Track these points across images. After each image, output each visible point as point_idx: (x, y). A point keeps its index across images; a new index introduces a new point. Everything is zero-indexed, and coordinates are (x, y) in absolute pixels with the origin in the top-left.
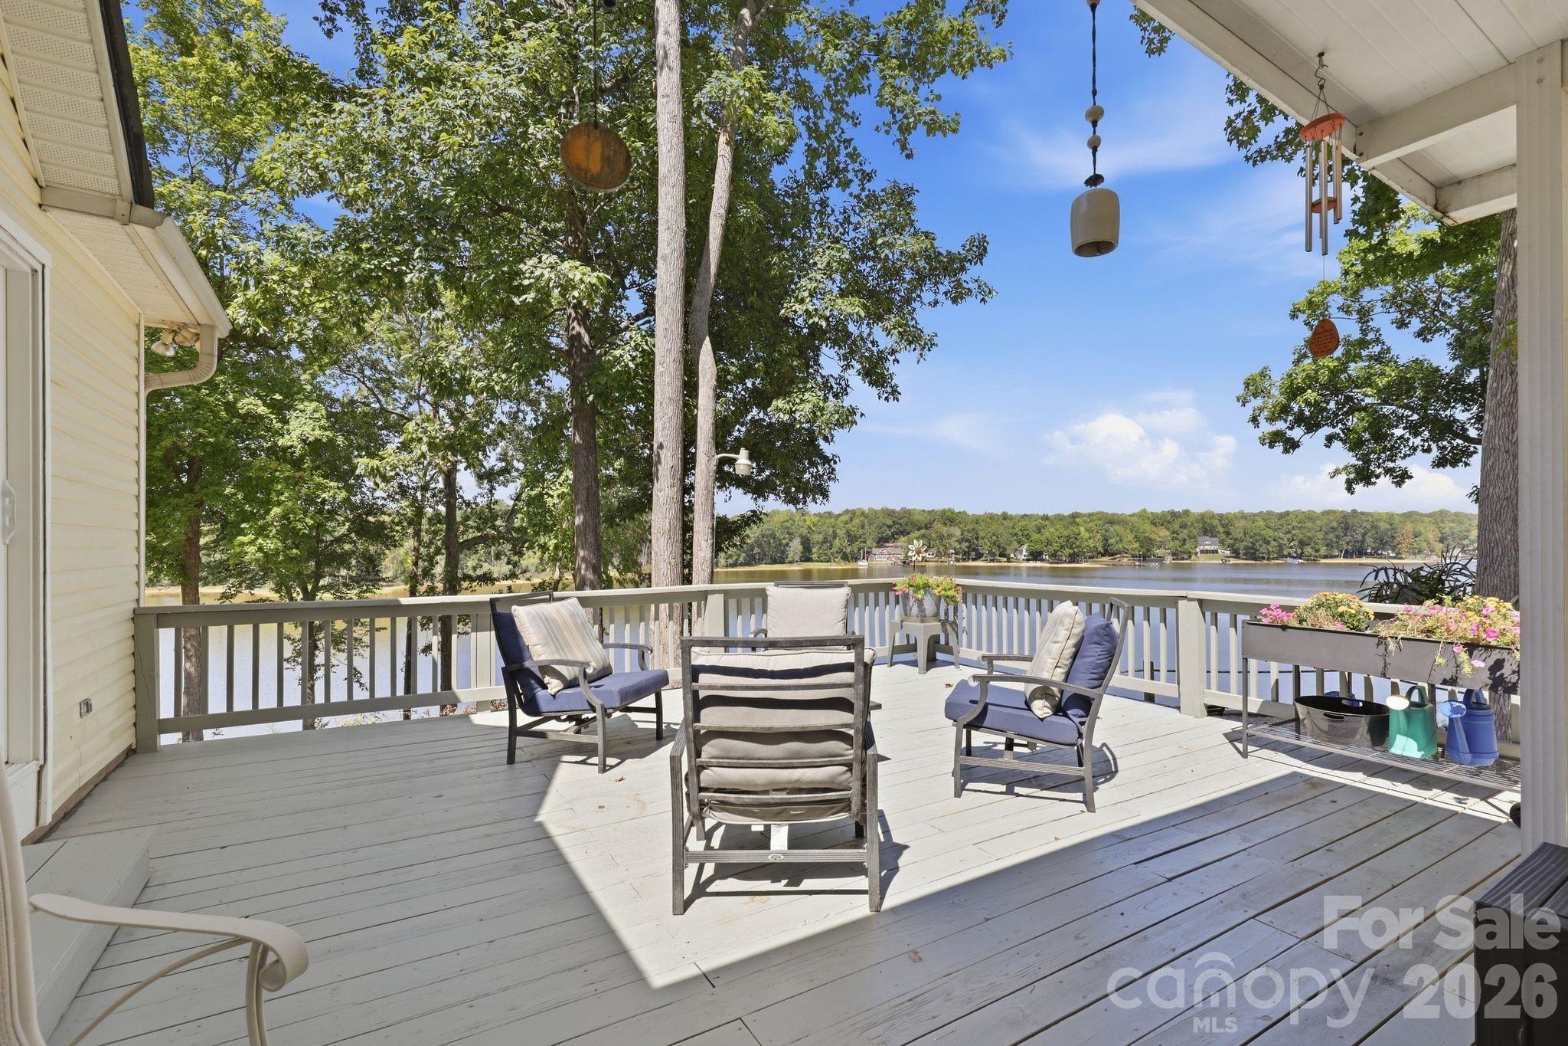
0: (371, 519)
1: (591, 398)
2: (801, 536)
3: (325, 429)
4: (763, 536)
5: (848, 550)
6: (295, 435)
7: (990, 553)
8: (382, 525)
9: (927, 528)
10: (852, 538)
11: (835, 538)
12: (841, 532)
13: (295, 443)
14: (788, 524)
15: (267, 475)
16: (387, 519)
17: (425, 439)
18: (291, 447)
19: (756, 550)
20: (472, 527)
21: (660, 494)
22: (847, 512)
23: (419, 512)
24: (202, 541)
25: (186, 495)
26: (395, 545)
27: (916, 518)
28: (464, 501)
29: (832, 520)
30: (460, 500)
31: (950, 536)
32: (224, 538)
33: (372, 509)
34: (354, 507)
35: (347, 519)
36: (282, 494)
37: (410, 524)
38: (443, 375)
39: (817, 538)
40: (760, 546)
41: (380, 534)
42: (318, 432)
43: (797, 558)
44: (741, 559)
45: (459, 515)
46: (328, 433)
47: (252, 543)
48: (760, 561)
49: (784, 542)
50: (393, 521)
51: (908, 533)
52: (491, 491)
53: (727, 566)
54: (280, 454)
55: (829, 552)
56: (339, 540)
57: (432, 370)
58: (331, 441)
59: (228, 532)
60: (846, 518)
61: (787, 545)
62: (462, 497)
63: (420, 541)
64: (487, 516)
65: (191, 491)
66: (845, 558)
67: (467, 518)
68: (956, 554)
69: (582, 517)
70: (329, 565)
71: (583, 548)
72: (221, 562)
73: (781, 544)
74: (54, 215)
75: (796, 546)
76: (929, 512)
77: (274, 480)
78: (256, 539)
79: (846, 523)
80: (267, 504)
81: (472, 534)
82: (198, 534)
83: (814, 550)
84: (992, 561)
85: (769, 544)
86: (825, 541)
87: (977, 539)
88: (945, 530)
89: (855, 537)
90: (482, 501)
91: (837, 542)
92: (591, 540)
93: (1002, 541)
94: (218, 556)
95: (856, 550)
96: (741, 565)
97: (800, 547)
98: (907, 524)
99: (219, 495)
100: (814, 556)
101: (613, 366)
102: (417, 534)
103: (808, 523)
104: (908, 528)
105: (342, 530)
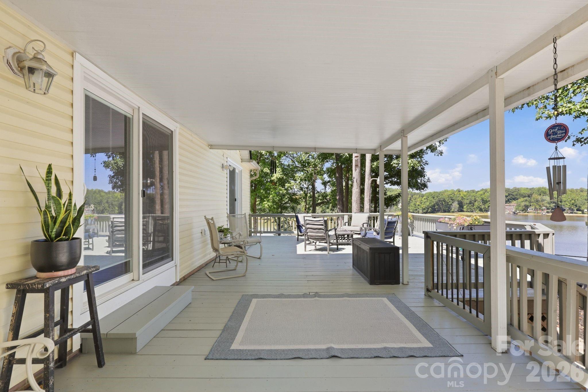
0: (294, 197)
1: (340, 164)
2: (458, 201)
3: (281, 175)
4: (439, 201)
5: (483, 207)
6: (275, 177)
7: (570, 209)
8: (296, 198)
9: (529, 196)
10: (484, 202)
11: (475, 201)
12: (479, 199)
13: (275, 179)
14: (452, 196)
15: (269, 187)
16: (298, 197)
17: (299, 179)
18: (274, 180)
19: (436, 207)
20: (320, 199)
21: (354, 191)
22: (482, 190)
23: (306, 195)
24: (257, 203)
25: (254, 193)
26: (300, 204)
27: (522, 192)
28: (317, 191)
29: (474, 194)
30: (316, 191)
31: (543, 200)
32: (261, 203)
33: (294, 194)
34: (289, 194)
35: (288, 197)
36: (272, 192)
37: (304, 198)
38: (303, 162)
39: (466, 201)
40: (438, 205)
41: (296, 201)
42: (280, 176)
43: (456, 210)
44: (429, 210)
45: (316, 195)
46: (282, 176)
47: (266, 204)
48: (438, 211)
49: (450, 203)
50: (299, 197)
51: (517, 199)
52: (325, 188)
53: (423, 213)
54: (272, 181)
55: (472, 208)
56: (286, 203)
57: (301, 162)
58: (283, 178)
59: (262, 201)
60: (481, 193)
61: (451, 205)
62: (317, 190)
63: (306, 203)
64: (324, 196)
65: (255, 191)
66: (481, 210)
67: (319, 196)
68: (547, 209)
69: (338, 196)
70: (284, 210)
71: (339, 205)
72: (261, 208)
73: (448, 204)
74: (243, 163)
75: (455, 205)
76: (530, 189)
77: (271, 188)
78: (267, 203)
79: (482, 195)
80: (269, 194)
81: (319, 201)
82: (256, 201)
83: (465, 207)
84: (572, 213)
85: (442, 204)
86: (470, 203)
87: (561, 202)
88: (539, 198)
89: (486, 201)
90: (323, 191)
91: (476, 204)
92: (341, 203)
93: (578, 203)
94: (260, 207)
95: (487, 207)
96: (430, 213)
97: (458, 206)
98: (517, 195)
99: (260, 192)
100: (465, 210)
101: (343, 156)
102: (306, 201)
103: (462, 195)
104: (518, 197)
105: (287, 200)
